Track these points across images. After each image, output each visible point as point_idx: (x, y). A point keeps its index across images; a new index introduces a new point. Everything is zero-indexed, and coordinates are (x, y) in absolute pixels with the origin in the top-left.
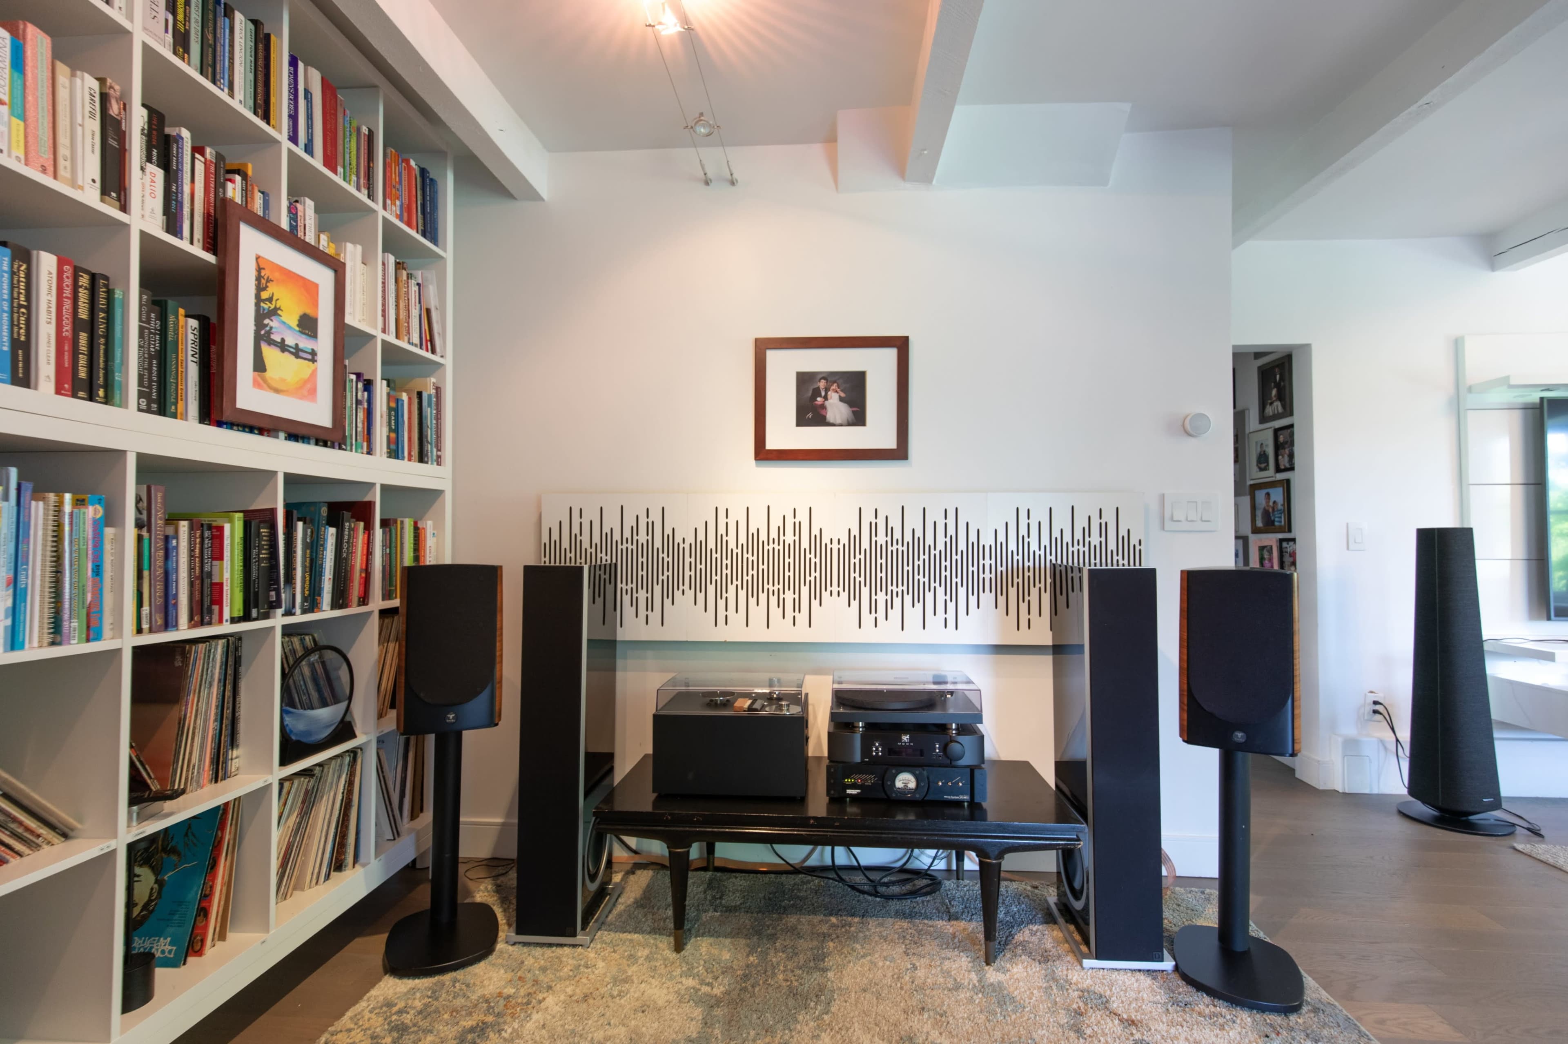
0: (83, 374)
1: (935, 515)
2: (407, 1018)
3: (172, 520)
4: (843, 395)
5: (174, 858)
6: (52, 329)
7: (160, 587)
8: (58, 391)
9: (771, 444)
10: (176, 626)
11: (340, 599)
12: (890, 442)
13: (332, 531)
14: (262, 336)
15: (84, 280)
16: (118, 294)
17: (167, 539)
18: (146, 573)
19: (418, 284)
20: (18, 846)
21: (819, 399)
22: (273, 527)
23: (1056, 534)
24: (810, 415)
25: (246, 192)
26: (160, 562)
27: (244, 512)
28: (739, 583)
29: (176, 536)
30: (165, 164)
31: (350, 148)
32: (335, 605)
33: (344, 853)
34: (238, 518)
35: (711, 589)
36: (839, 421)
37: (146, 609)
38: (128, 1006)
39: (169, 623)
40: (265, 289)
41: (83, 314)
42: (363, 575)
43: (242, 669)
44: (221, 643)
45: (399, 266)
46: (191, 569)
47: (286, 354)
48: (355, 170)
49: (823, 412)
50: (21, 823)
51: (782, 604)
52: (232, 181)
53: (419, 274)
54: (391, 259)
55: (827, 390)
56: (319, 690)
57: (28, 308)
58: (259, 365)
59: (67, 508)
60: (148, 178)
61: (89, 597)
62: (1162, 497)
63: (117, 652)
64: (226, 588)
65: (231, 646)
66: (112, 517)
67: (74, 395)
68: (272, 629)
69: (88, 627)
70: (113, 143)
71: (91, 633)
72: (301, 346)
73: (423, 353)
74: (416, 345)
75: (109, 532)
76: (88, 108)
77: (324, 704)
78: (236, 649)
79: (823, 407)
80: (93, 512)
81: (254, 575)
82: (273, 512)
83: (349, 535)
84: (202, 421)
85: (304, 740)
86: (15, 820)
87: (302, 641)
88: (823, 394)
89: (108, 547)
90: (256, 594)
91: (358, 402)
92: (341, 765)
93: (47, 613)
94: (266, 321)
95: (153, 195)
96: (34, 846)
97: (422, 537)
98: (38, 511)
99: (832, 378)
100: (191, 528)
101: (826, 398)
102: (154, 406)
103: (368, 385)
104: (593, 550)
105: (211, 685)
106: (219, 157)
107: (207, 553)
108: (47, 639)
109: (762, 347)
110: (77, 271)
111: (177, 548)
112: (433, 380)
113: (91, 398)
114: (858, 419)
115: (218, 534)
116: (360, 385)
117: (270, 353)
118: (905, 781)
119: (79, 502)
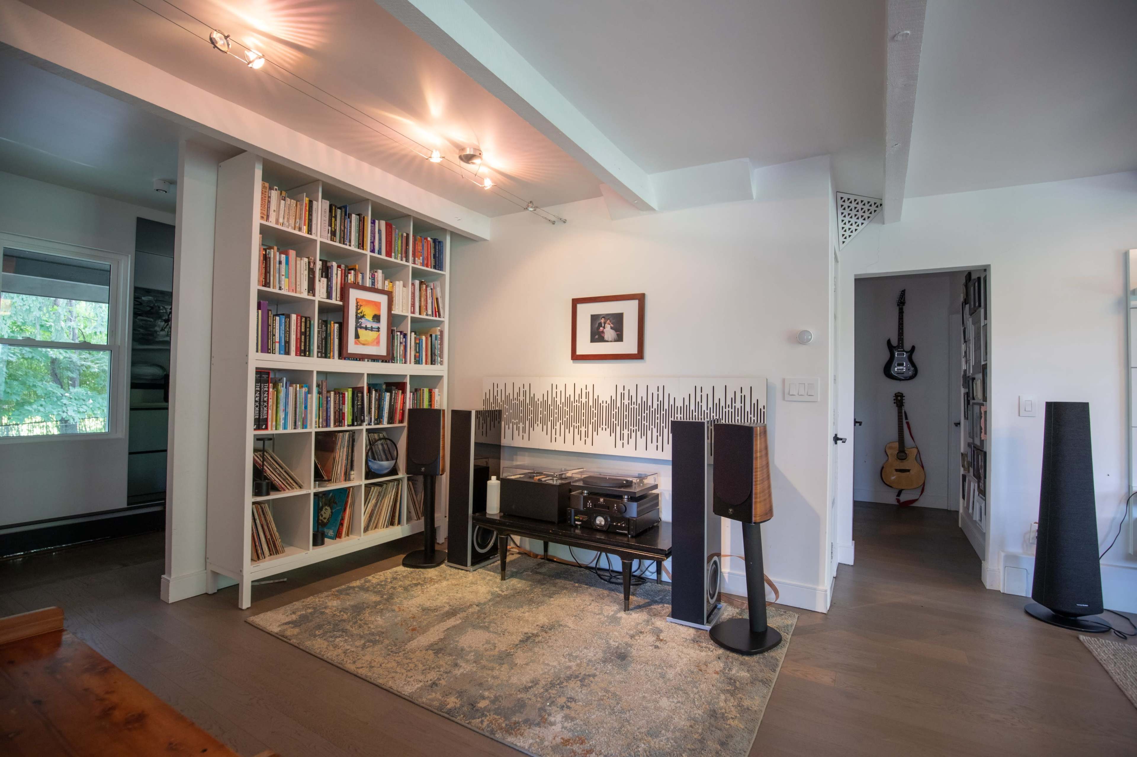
0: (303, 348)
1: (653, 390)
2: (399, 577)
3: (328, 392)
4: (612, 326)
5: (335, 505)
6: (295, 336)
7: (325, 413)
8: (296, 355)
9: (579, 352)
10: (330, 426)
11: (391, 420)
12: (634, 351)
13: (388, 394)
14: (358, 326)
15: (303, 320)
16: (312, 322)
17: (327, 398)
18: (321, 409)
19: (431, 289)
20: (288, 487)
21: (601, 328)
22: (363, 393)
23: (716, 401)
24: (597, 337)
25: (356, 276)
26: (325, 405)
27: (352, 388)
28: (561, 421)
29: (330, 397)
30: (327, 277)
31: (398, 244)
32: (389, 423)
33: (395, 519)
34: (350, 390)
35: (549, 424)
36: (610, 339)
37: (321, 420)
38: (315, 544)
39: (328, 425)
40: (359, 309)
41: (303, 330)
42: (401, 411)
43: (355, 443)
44: (347, 433)
45: (421, 283)
46: (335, 408)
47: (368, 331)
48: (400, 252)
49: (603, 335)
50: (289, 480)
51: (579, 432)
52: (350, 273)
53: (432, 284)
54: (417, 282)
55: (605, 323)
56: (386, 455)
57: (289, 331)
58: (357, 336)
59: (298, 389)
60: (321, 283)
61: (303, 416)
62: (784, 381)
63: (311, 433)
64: (346, 415)
65: (351, 435)
66: (310, 392)
67: (300, 355)
68: (362, 430)
69: (303, 424)
70: (311, 276)
71: (304, 426)
72: (374, 326)
73: (434, 318)
74: (430, 315)
75: (309, 396)
76: (305, 268)
77: (387, 460)
78: (353, 436)
79: (603, 332)
80: (305, 390)
81: (356, 410)
82: (363, 388)
83: (395, 396)
84: (339, 359)
85: (377, 472)
86: (287, 479)
87: (379, 435)
88: (603, 325)
89: (309, 400)
90: (357, 417)
91: (401, 343)
92: (394, 485)
93: (293, 419)
94: (360, 320)
95: (323, 288)
96: (293, 488)
97: (433, 396)
98: (291, 389)
99: (607, 317)
100: (335, 394)
101: (604, 328)
102: (323, 355)
103: (405, 336)
104: (502, 403)
105: (344, 447)
106: (346, 266)
107: (341, 402)
108: (293, 427)
109: (576, 302)
110: (301, 317)
111: (330, 400)
112: (439, 328)
113: (305, 356)
114: (619, 338)
115: (344, 395)
116: (402, 336)
117: (361, 332)
118: (600, 521)
119: (301, 387)
